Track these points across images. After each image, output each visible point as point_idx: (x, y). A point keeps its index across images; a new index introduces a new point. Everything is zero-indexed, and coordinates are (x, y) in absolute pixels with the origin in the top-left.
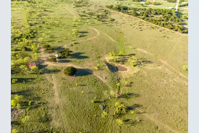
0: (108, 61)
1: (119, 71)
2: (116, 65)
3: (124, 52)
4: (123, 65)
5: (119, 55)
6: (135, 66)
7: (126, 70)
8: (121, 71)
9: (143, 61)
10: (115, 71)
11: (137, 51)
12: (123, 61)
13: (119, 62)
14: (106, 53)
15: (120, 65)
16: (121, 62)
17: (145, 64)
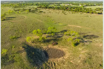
0: (29, 42)
1: (51, 60)
2: (44, 47)
3: (54, 28)
4: (56, 47)
5: (49, 33)
6: (76, 44)
7: (62, 54)
8: (55, 57)
9: (85, 37)
10: (43, 61)
11: (69, 27)
12: (55, 40)
13: (48, 41)
14: (30, 32)
15: (50, 46)
16: (52, 42)
17: (91, 40)
